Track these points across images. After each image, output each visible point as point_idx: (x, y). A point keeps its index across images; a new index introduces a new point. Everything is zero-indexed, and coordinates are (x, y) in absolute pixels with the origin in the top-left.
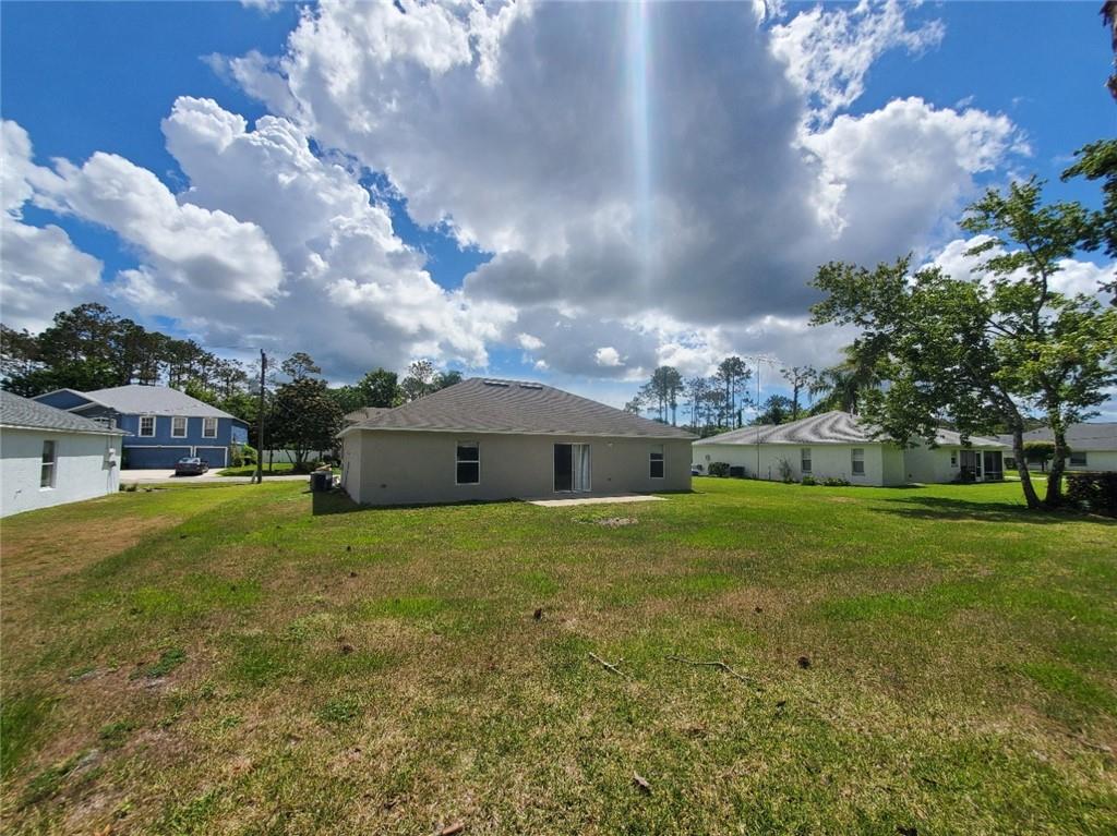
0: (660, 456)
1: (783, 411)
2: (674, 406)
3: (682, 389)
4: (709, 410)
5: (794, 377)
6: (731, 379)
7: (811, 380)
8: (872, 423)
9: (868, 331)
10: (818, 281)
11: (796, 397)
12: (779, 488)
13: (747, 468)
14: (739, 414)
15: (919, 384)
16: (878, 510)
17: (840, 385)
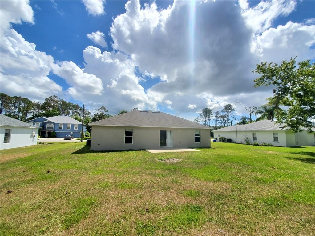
0: (198, 135)
1: (246, 121)
2: (209, 120)
3: (212, 114)
4: (221, 121)
5: (249, 110)
6: (228, 111)
7: (256, 111)
8: (282, 122)
9: (279, 86)
10: (257, 70)
11: (250, 116)
12: (245, 147)
13: (232, 139)
14: (231, 122)
15: (302, 107)
16: (290, 158)
17: (267, 111)
